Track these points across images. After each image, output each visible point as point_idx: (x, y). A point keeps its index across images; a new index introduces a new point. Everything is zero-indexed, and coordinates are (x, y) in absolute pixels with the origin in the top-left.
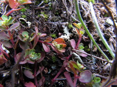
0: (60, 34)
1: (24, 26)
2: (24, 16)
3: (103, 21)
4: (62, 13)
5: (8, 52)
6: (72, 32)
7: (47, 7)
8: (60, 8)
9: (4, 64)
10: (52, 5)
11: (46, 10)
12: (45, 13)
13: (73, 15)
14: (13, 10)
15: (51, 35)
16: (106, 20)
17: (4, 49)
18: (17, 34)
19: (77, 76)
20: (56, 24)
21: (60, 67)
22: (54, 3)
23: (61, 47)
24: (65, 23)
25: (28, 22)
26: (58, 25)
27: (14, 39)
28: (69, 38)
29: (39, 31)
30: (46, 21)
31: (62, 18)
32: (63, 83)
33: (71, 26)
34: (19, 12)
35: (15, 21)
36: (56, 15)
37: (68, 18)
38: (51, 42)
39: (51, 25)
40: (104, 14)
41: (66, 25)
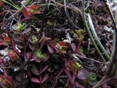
0: (63, 39)
1: (33, 31)
2: (34, 24)
3: (101, 28)
4: (65, 21)
5: (20, 51)
6: (73, 38)
7: (53, 16)
8: (63, 17)
9: (16, 61)
10: (57, 15)
11: (52, 19)
12: (51, 22)
13: (75, 24)
14: (26, 18)
15: (55, 39)
16: (103, 27)
17: (17, 48)
18: (28, 38)
19: (75, 73)
20: (59, 30)
21: (62, 67)
22: (59, 13)
23: (63, 49)
24: (67, 30)
25: (37, 29)
26: (61, 32)
27: (25, 41)
28: (70, 42)
29: (46, 36)
30: (51, 28)
31: (65, 26)
32: (64, 80)
33: (73, 32)
34: (30, 20)
35: (27, 28)
36: (60, 23)
37: (70, 26)
38: (55, 45)
39: (56, 31)
40: (101, 22)
41: (68, 32)
